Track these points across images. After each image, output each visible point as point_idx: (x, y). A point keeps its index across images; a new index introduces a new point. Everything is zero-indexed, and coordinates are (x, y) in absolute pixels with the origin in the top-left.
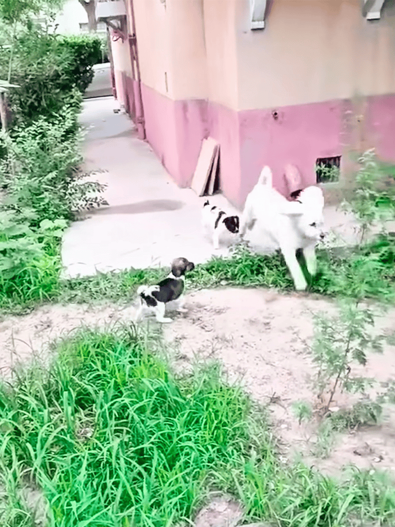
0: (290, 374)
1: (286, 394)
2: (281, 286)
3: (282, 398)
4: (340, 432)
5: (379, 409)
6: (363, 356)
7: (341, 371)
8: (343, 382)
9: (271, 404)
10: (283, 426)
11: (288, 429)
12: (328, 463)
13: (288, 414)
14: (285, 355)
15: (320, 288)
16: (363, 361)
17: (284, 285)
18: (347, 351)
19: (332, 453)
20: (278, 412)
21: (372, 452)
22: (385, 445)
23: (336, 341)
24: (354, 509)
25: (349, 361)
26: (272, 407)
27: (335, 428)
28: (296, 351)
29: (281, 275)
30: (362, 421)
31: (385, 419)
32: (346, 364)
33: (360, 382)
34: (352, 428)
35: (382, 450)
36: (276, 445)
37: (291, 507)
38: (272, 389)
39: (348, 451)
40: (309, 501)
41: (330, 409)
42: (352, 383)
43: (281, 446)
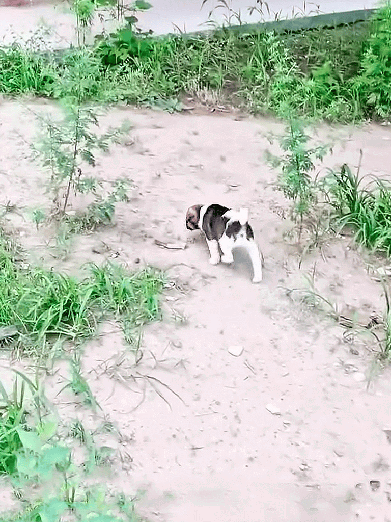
0: (24, 181)
1: (21, 201)
2: (5, 91)
3: (18, 206)
4: (78, 233)
5: (112, 208)
6: (91, 157)
7: (72, 174)
8: (75, 185)
9: (7, 212)
10: (22, 233)
11: (26, 236)
12: (69, 265)
13: (25, 221)
14: (18, 162)
15: (46, 93)
16: (92, 162)
17: (9, 90)
18: (76, 153)
19: (72, 254)
20: (15, 220)
21: (108, 250)
22: (121, 241)
23: (63, 143)
24: (95, 303)
25: (79, 163)
26: (8, 216)
27: (73, 231)
28: (28, 158)
29: (5, 80)
30: (98, 221)
31: (119, 218)
32: (76, 166)
33: (90, 183)
34: (88, 229)
35: (118, 247)
36: (17, 253)
37: (35, 308)
38: (6, 197)
39: (87, 251)
40: (51, 301)
41: (66, 212)
42: (83, 184)
43: (21, 254)
